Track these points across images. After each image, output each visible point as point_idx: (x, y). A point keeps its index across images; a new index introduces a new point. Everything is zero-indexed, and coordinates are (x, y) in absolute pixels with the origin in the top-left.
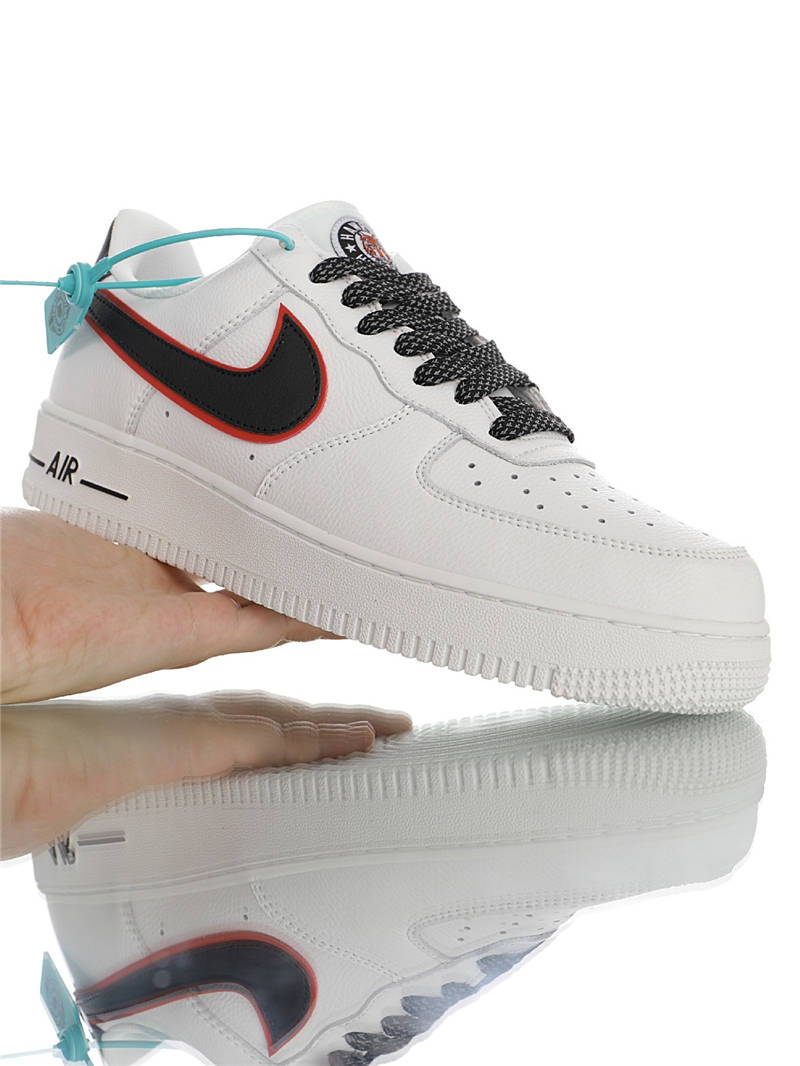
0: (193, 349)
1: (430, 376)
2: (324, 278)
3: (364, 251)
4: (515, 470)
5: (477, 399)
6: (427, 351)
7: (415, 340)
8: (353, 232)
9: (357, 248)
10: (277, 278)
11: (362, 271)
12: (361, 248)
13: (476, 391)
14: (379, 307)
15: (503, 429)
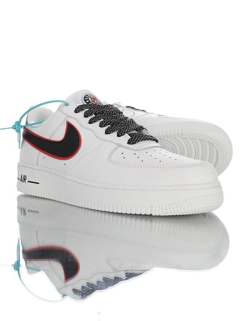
0: (47, 138)
1: (109, 131)
2: (78, 111)
3: (92, 102)
4: (135, 152)
5: (123, 135)
6: (108, 125)
7: (104, 122)
8: (88, 97)
9: (89, 101)
10: (65, 114)
11: (89, 107)
12: (91, 101)
13: (123, 133)
14: (94, 116)
15: (131, 141)
